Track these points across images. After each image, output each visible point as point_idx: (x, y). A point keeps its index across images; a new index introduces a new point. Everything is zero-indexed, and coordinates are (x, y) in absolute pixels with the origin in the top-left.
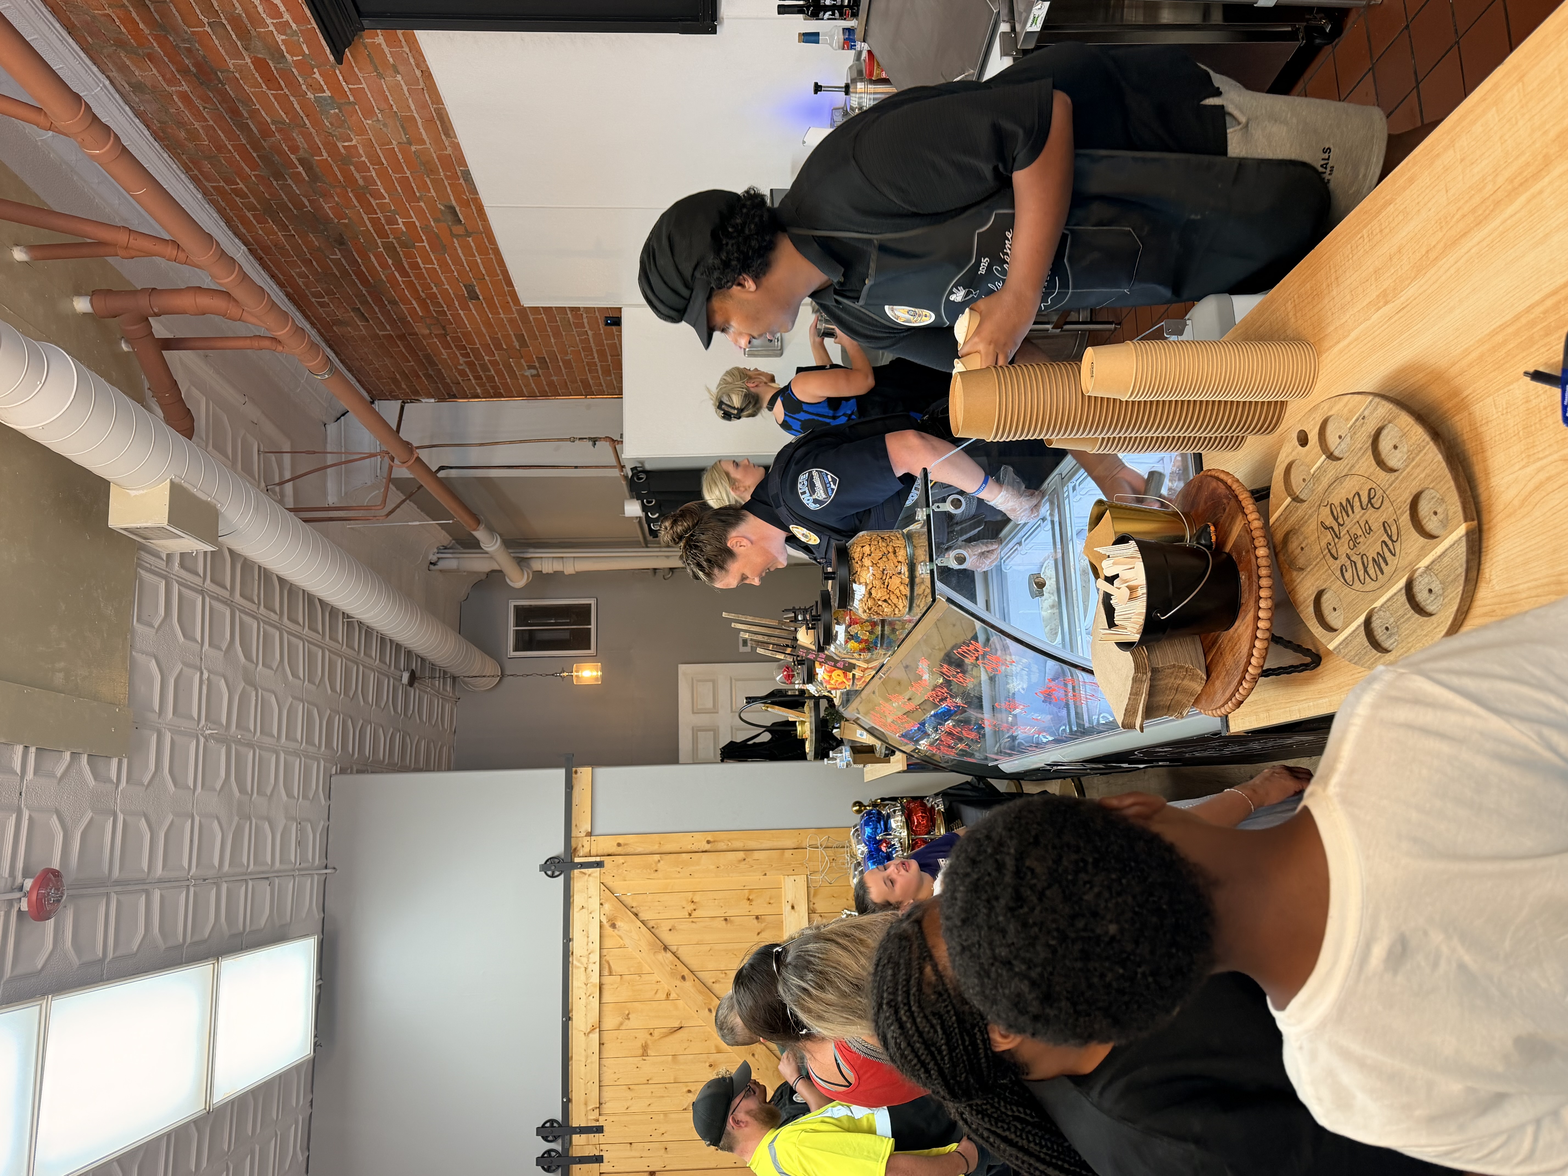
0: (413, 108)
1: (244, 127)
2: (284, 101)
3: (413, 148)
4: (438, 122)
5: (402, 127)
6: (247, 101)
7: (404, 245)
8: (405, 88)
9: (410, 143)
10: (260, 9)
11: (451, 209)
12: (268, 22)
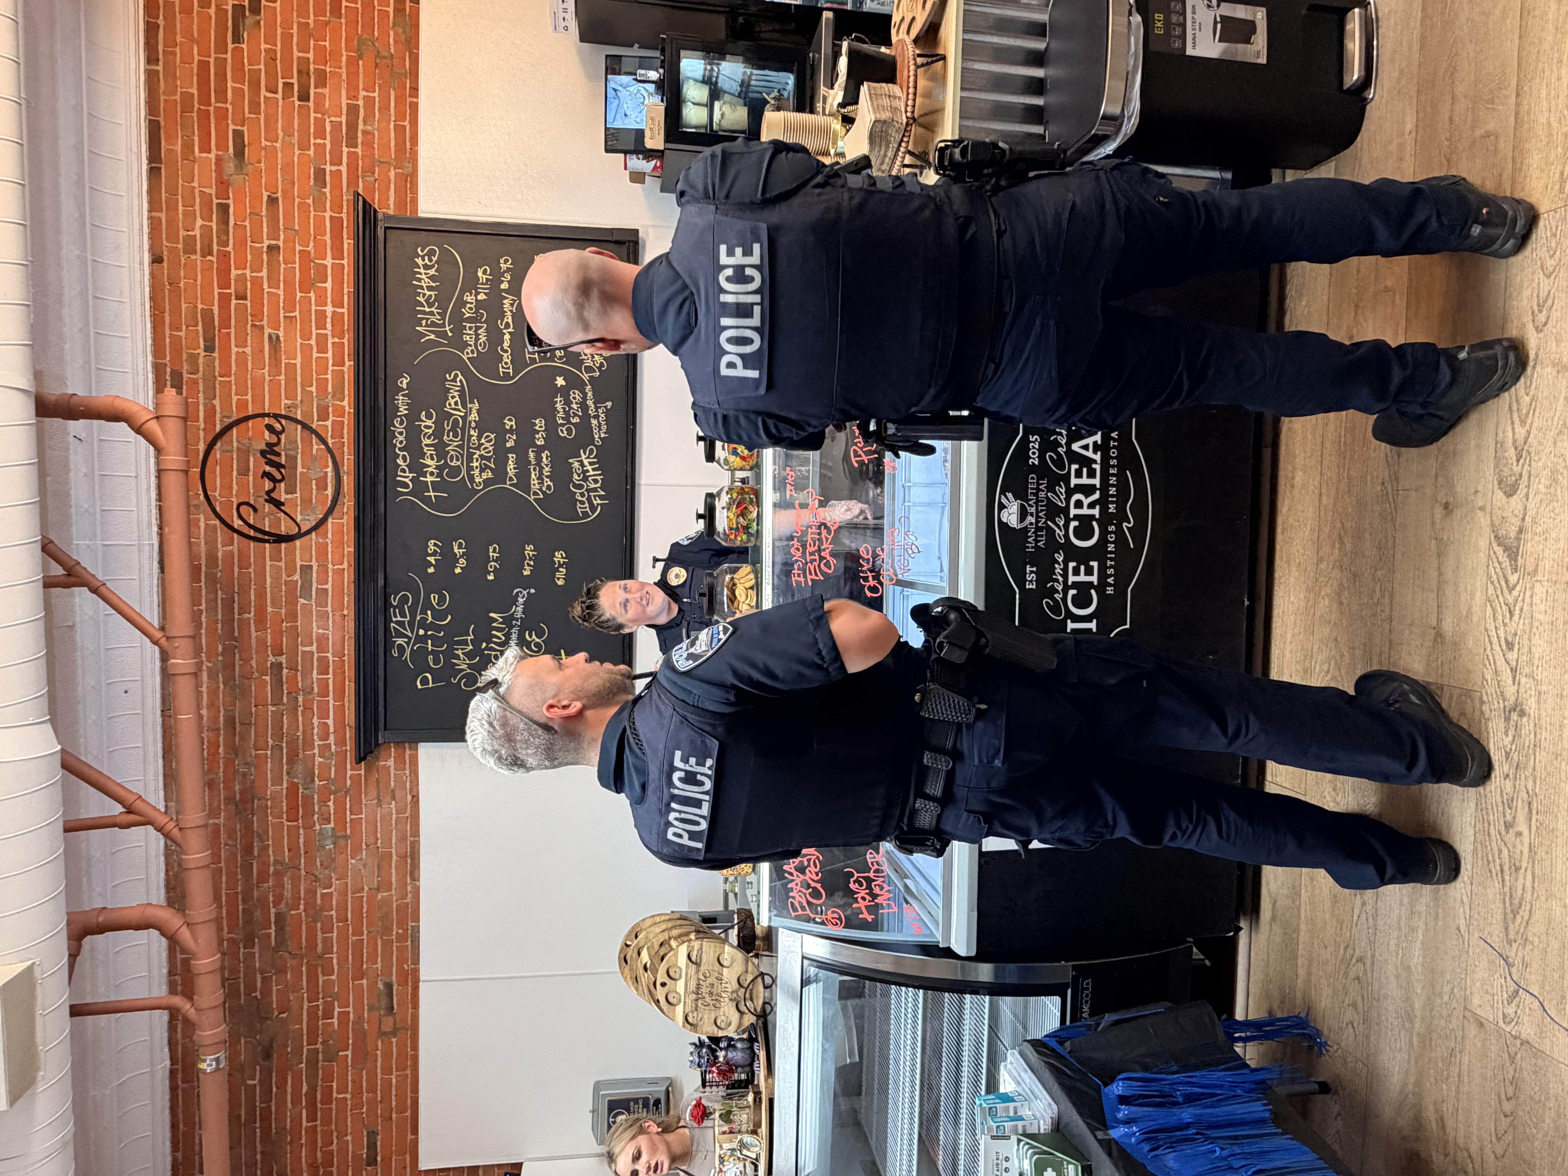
1: (247, 868)
2: (293, 836)
3: (379, 896)
4: (409, 861)
5: (379, 866)
6: (263, 837)
7: (328, 1055)
8: (394, 816)
9: (378, 889)
10: (316, 731)
11: (389, 986)
12: (316, 744)
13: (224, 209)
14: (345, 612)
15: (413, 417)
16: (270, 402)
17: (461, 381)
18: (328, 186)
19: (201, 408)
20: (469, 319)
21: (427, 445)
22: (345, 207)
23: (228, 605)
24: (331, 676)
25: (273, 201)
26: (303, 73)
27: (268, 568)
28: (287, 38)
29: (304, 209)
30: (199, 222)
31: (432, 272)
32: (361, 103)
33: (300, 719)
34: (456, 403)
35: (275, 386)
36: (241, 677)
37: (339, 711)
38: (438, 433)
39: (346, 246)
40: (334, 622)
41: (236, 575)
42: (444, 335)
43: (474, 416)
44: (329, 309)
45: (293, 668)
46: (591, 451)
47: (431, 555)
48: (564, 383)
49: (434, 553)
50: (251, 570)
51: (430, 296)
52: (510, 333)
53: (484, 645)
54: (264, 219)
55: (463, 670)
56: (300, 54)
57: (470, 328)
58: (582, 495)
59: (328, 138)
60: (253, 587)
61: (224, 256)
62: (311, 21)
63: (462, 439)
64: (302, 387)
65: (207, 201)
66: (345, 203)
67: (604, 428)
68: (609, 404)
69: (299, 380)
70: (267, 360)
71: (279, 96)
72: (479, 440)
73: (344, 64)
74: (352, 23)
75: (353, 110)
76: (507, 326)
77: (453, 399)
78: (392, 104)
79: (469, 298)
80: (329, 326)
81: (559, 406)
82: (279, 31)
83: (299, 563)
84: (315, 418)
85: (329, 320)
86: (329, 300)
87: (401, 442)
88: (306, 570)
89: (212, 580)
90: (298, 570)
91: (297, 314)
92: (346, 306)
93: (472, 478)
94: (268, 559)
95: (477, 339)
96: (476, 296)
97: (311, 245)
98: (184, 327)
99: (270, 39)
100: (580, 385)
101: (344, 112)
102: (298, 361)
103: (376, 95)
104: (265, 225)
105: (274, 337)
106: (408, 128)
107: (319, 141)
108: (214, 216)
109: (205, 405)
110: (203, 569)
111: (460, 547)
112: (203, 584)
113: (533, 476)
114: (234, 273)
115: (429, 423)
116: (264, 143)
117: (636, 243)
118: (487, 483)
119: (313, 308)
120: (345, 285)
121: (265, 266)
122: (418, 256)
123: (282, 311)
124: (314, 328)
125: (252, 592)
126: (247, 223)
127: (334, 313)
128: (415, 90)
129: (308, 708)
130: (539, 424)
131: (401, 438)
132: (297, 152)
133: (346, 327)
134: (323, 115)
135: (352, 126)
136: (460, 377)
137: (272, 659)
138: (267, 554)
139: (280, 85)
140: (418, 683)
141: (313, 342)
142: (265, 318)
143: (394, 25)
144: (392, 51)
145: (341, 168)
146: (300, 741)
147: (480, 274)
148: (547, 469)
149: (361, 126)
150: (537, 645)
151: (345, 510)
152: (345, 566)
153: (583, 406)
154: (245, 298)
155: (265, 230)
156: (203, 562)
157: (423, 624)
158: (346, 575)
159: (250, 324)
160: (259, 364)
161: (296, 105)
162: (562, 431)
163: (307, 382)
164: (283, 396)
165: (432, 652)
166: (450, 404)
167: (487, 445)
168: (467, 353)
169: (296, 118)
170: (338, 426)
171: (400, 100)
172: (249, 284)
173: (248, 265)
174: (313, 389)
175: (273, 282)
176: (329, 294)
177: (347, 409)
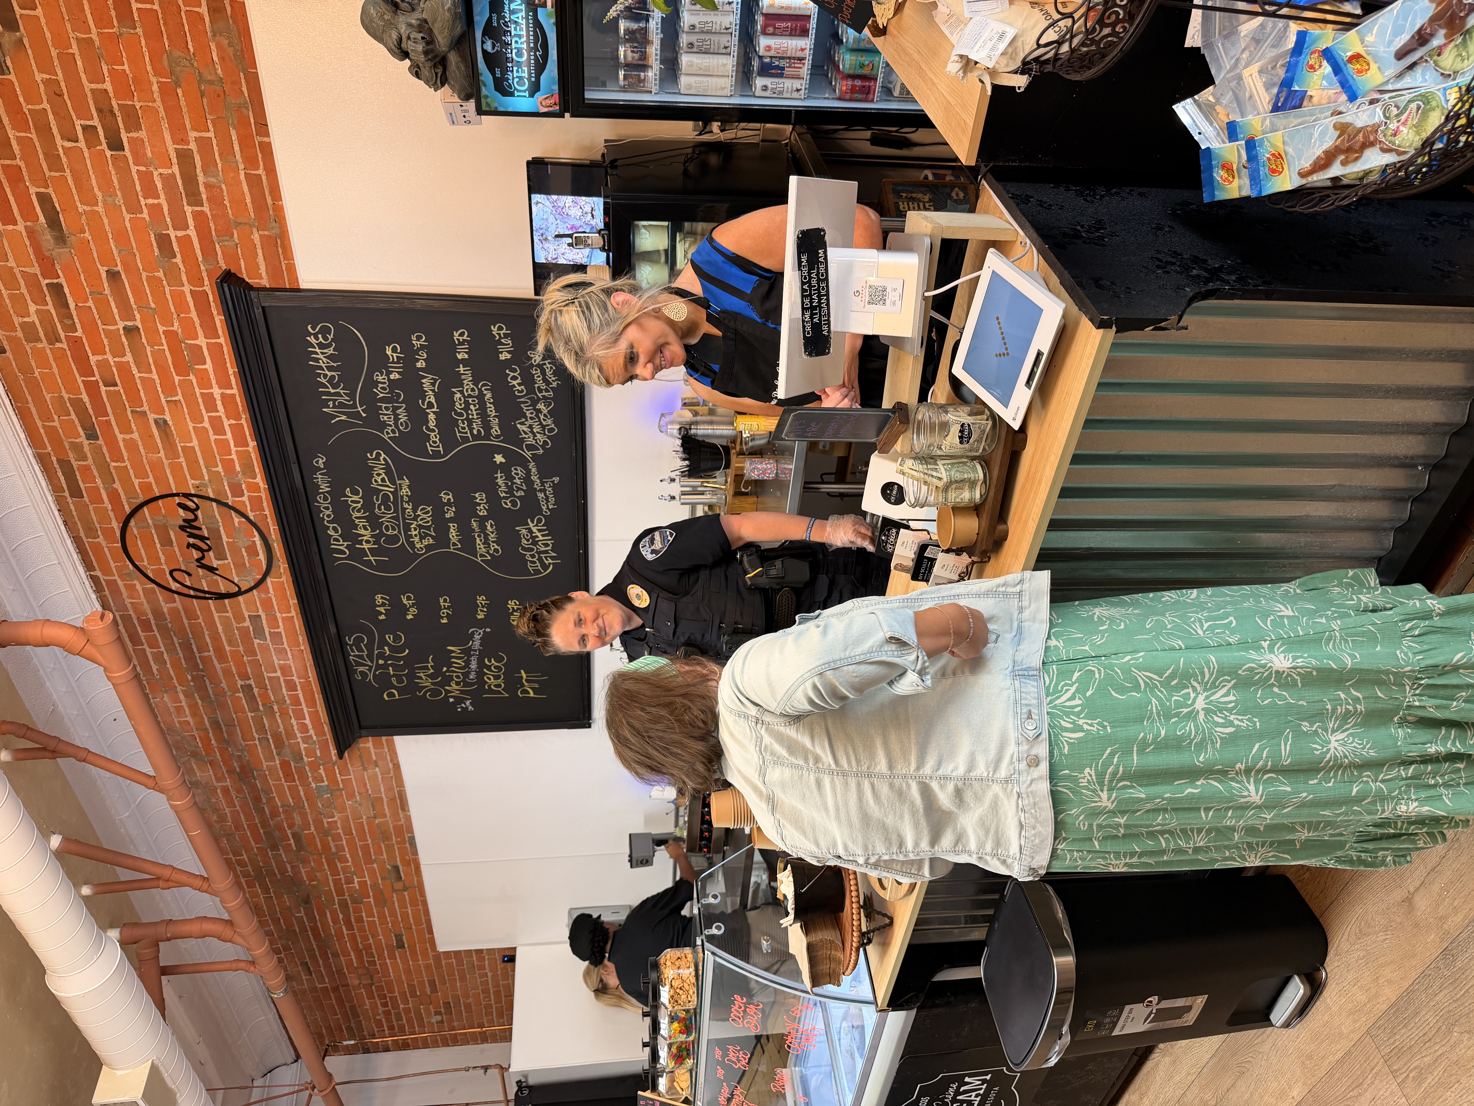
0: (383, 790)
1: (260, 811)
2: (294, 790)
3: (377, 821)
5: (373, 805)
6: (268, 791)
7: (355, 901)
8: (380, 777)
9: (375, 817)
10: (295, 728)
11: (396, 868)
12: (298, 736)
13: (57, 290)
14: (302, 648)
15: (337, 493)
16: (175, 483)
17: (384, 459)
18: (179, 256)
19: (103, 491)
20: (384, 400)
21: (357, 518)
22: (206, 278)
23: (187, 647)
24: (300, 692)
25: (113, 276)
26: (105, 112)
27: (216, 619)
28: (67, 60)
29: (156, 284)
30: (33, 308)
31: (330, 351)
32: (193, 146)
33: (279, 720)
34: (383, 480)
35: (176, 469)
36: (215, 695)
37: (314, 716)
38: (369, 506)
39: (218, 323)
40: (293, 655)
41: (187, 625)
42: (356, 415)
43: (405, 491)
44: (216, 391)
45: (262, 686)
46: (539, 521)
47: (379, 606)
48: (504, 461)
49: (383, 605)
50: (201, 620)
51: (333, 377)
52: (434, 412)
53: (445, 669)
54: (111, 300)
55: (428, 686)
56: (94, 86)
57: (387, 409)
58: (533, 556)
59: (162, 196)
60: (207, 633)
61: (76, 344)
62: (94, 36)
63: (395, 512)
64: (206, 467)
65: (32, 282)
66: (204, 274)
67: (552, 500)
68: (556, 479)
69: (201, 462)
70: (160, 444)
71: (82, 144)
72: (414, 512)
73: (156, 95)
74: (153, 35)
75: (185, 157)
76: (430, 405)
77: (379, 476)
78: (237, 148)
79: (380, 377)
80: (220, 407)
81: (500, 481)
82: (54, 53)
83: (246, 614)
84: (229, 495)
85: (219, 403)
86: (214, 382)
87: (329, 516)
88: (255, 619)
89: (164, 630)
90: (248, 619)
91: (180, 397)
92: (234, 386)
93: (412, 544)
94: (214, 612)
95: (396, 419)
96: (388, 375)
97: (176, 324)
98: (56, 417)
99: (46, 66)
100: (522, 462)
101: (174, 160)
102: (195, 443)
103: (211, 134)
104: (113, 304)
105: (161, 422)
106: (264, 178)
107: (150, 201)
108: (48, 298)
109: (106, 489)
110: (153, 622)
111: (409, 598)
112: (156, 632)
113: (478, 541)
114: (93, 359)
115: (356, 498)
118: (428, 548)
119: (197, 391)
120: (229, 365)
121: (127, 350)
122: (310, 334)
123: (162, 396)
124: (203, 411)
125: (207, 637)
126: (90, 303)
127: (223, 395)
128: (263, 127)
129: (284, 713)
130: (480, 497)
132: (127, 217)
134: (147, 166)
135: (190, 180)
136: (383, 455)
137: (240, 683)
138: (213, 608)
139: (79, 129)
140: (385, 696)
141: (206, 424)
142: (145, 403)
143: (214, 35)
144: (219, 71)
145: (188, 232)
146: (283, 734)
147: (389, 352)
148: (493, 536)
149: (201, 179)
150: (497, 667)
151: (282, 571)
152: (293, 613)
153: (528, 480)
154: (115, 385)
155: (115, 311)
156: (151, 616)
157: (381, 656)
158: (296, 621)
159: (129, 410)
160: (152, 448)
161: (109, 156)
162: (506, 503)
163: (210, 463)
164: (188, 477)
165: (394, 675)
166: (376, 481)
167: (424, 516)
168: (388, 433)
169: (113, 172)
170: (256, 502)
171: (246, 142)
172: (114, 369)
173: (107, 349)
174: (220, 469)
175: (142, 364)
176: (212, 376)
177: (262, 485)
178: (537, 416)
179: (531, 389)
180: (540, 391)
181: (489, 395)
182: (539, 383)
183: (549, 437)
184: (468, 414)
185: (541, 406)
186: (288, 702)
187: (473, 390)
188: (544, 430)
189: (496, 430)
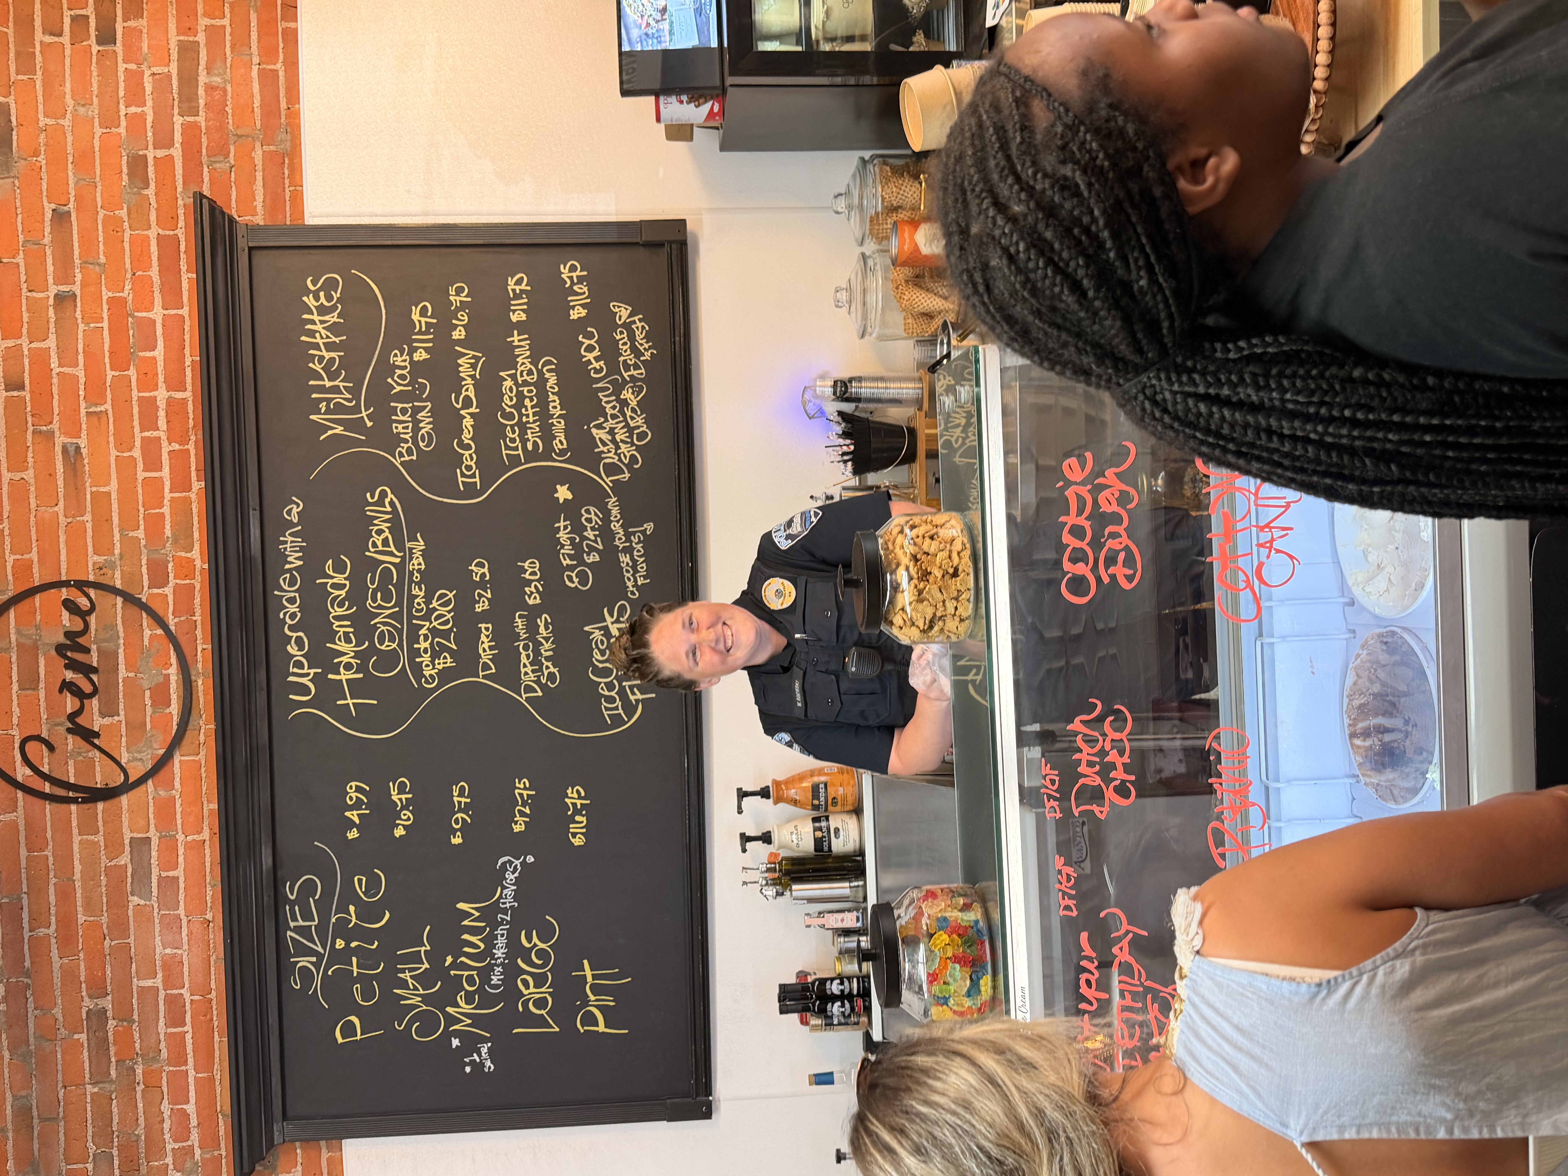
10: (167, 1125)
12: (169, 1147)
14: (209, 916)
15: (311, 571)
16: (69, 561)
17: (392, 503)
18: (152, 185)
20: (402, 397)
21: (337, 618)
22: (182, 218)
23: (12, 914)
24: (188, 1028)
25: (61, 218)
27: (76, 847)
29: (114, 226)
31: (334, 318)
32: (201, 38)
33: (140, 1105)
34: (385, 542)
35: (76, 533)
36: (39, 1037)
37: (206, 1087)
38: (357, 595)
39: (185, 285)
40: (190, 934)
41: (23, 862)
42: (356, 425)
43: (417, 562)
44: (162, 395)
45: (125, 1017)
46: (622, 610)
47: (351, 808)
48: (570, 496)
49: (358, 804)
50: (49, 852)
51: (332, 360)
52: (472, 414)
53: (449, 960)
54: (49, 252)
55: (416, 1007)
57: (404, 411)
58: (610, 686)
59: (149, 103)
60: (53, 881)
63: (399, 603)
64: (121, 531)
66: (181, 211)
67: (642, 568)
68: (649, 527)
69: (116, 520)
70: (61, 490)
71: (66, 39)
72: (428, 602)
75: (188, 51)
76: (467, 403)
77: (380, 536)
78: (254, 35)
79: (399, 359)
80: (162, 423)
81: (563, 536)
83: (127, 836)
84: (146, 584)
85: (162, 414)
86: (161, 378)
87: (293, 616)
88: (141, 845)
90: (127, 848)
91: (108, 406)
92: (189, 387)
93: (417, 669)
94: (75, 831)
95: (416, 429)
96: (410, 354)
100: (598, 497)
101: (174, 56)
102: (113, 487)
103: (226, 22)
104: (49, 260)
105: (72, 450)
106: (281, 74)
107: (133, 110)
111: (401, 790)
113: (524, 659)
115: (339, 579)
116: (43, 121)
117: (683, 244)
118: (444, 676)
119: (135, 394)
120: (187, 351)
121: (52, 330)
122: (308, 293)
123: (83, 404)
124: (137, 430)
125: (52, 890)
127: (170, 402)
128: (291, 9)
129: (152, 1085)
130: (530, 568)
131: (293, 608)
132: (98, 131)
133: (191, 422)
134: (139, 64)
135: (188, 80)
136: (390, 495)
137: (88, 1003)
138: (74, 823)
139: (67, 21)
140: (338, 1033)
141: (137, 453)
142: (56, 418)
145: (172, 152)
146: (142, 1144)
147: (415, 316)
148: (547, 646)
149: (203, 78)
150: (541, 954)
151: (202, 738)
152: (206, 835)
153: (605, 532)
154: (21, 387)
155: (50, 268)
157: (342, 930)
158: (207, 851)
159: (31, 428)
160: (48, 497)
161: (94, 52)
162: (570, 579)
163: (130, 523)
164: (90, 549)
165: (361, 978)
166: (375, 545)
167: (442, 610)
168: (401, 455)
169: (95, 74)
170: (184, 594)
171: (267, 27)
172: (26, 361)
173: (24, 331)
174: (140, 534)
175: (67, 356)
176: (160, 369)
177: (198, 563)
178: (622, 411)
179: (613, 366)
180: (627, 368)
181: (552, 380)
182: (626, 355)
183: (638, 449)
184: (521, 415)
185: (627, 394)
186: (164, 1054)
187: (530, 373)
188: (631, 437)
189: (560, 441)
